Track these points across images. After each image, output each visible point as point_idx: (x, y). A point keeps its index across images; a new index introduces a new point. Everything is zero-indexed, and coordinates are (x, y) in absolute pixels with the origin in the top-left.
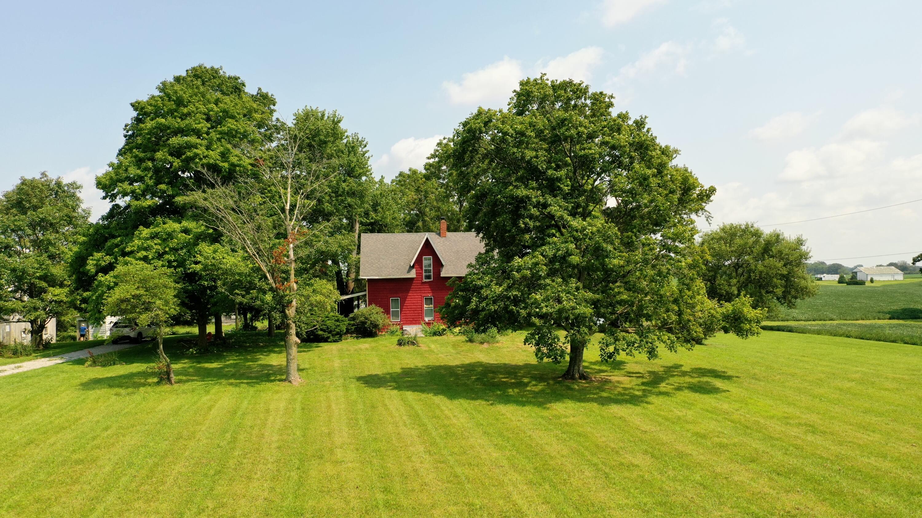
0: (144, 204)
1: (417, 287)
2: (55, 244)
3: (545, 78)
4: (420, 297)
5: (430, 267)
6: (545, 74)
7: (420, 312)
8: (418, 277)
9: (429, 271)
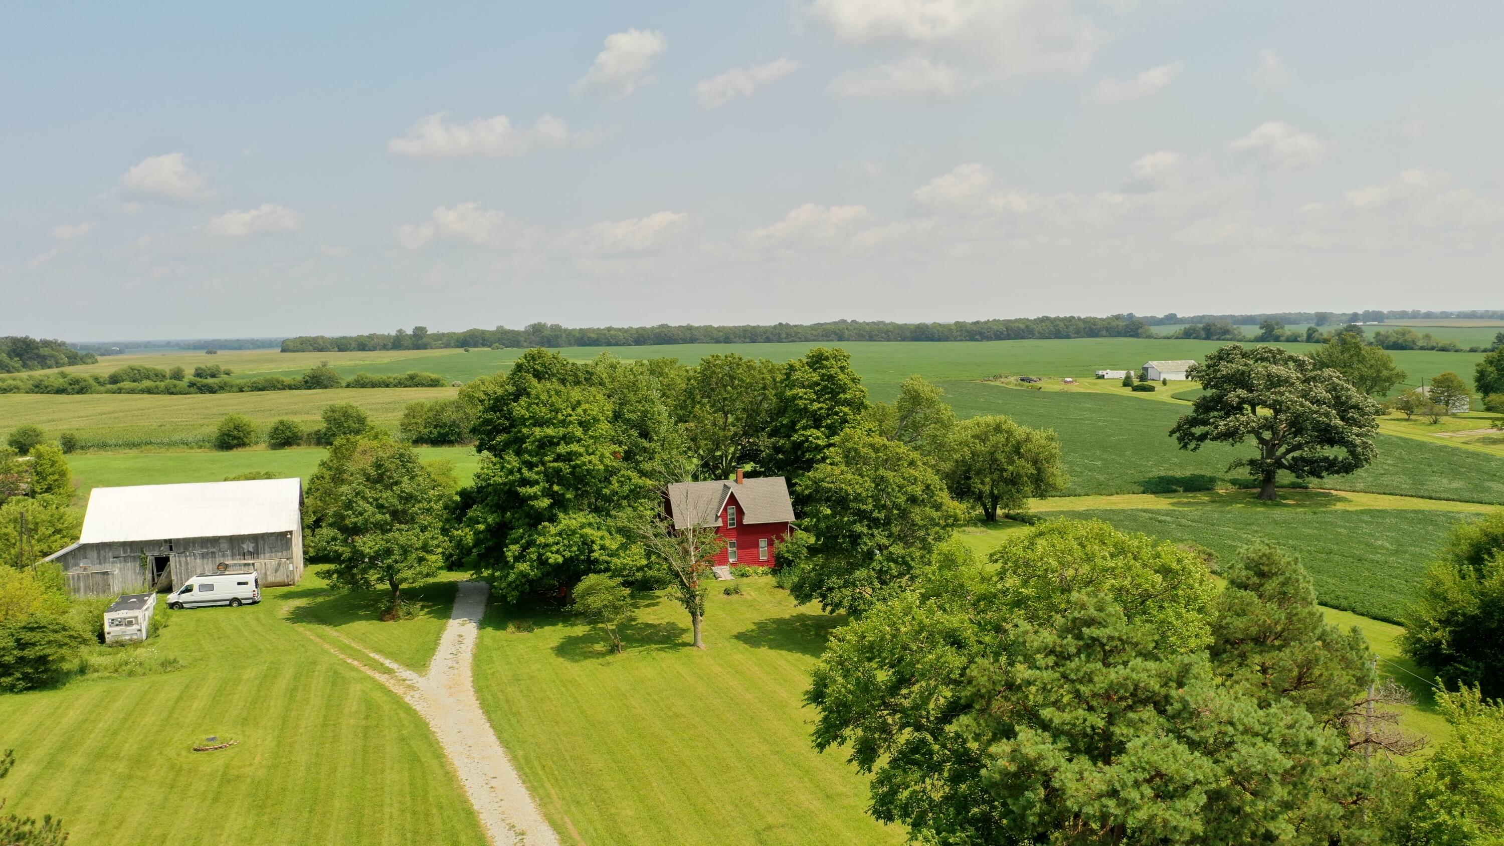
1: (723, 533)
4: (726, 542)
5: (734, 516)
7: (726, 554)
8: (725, 525)
9: (733, 519)
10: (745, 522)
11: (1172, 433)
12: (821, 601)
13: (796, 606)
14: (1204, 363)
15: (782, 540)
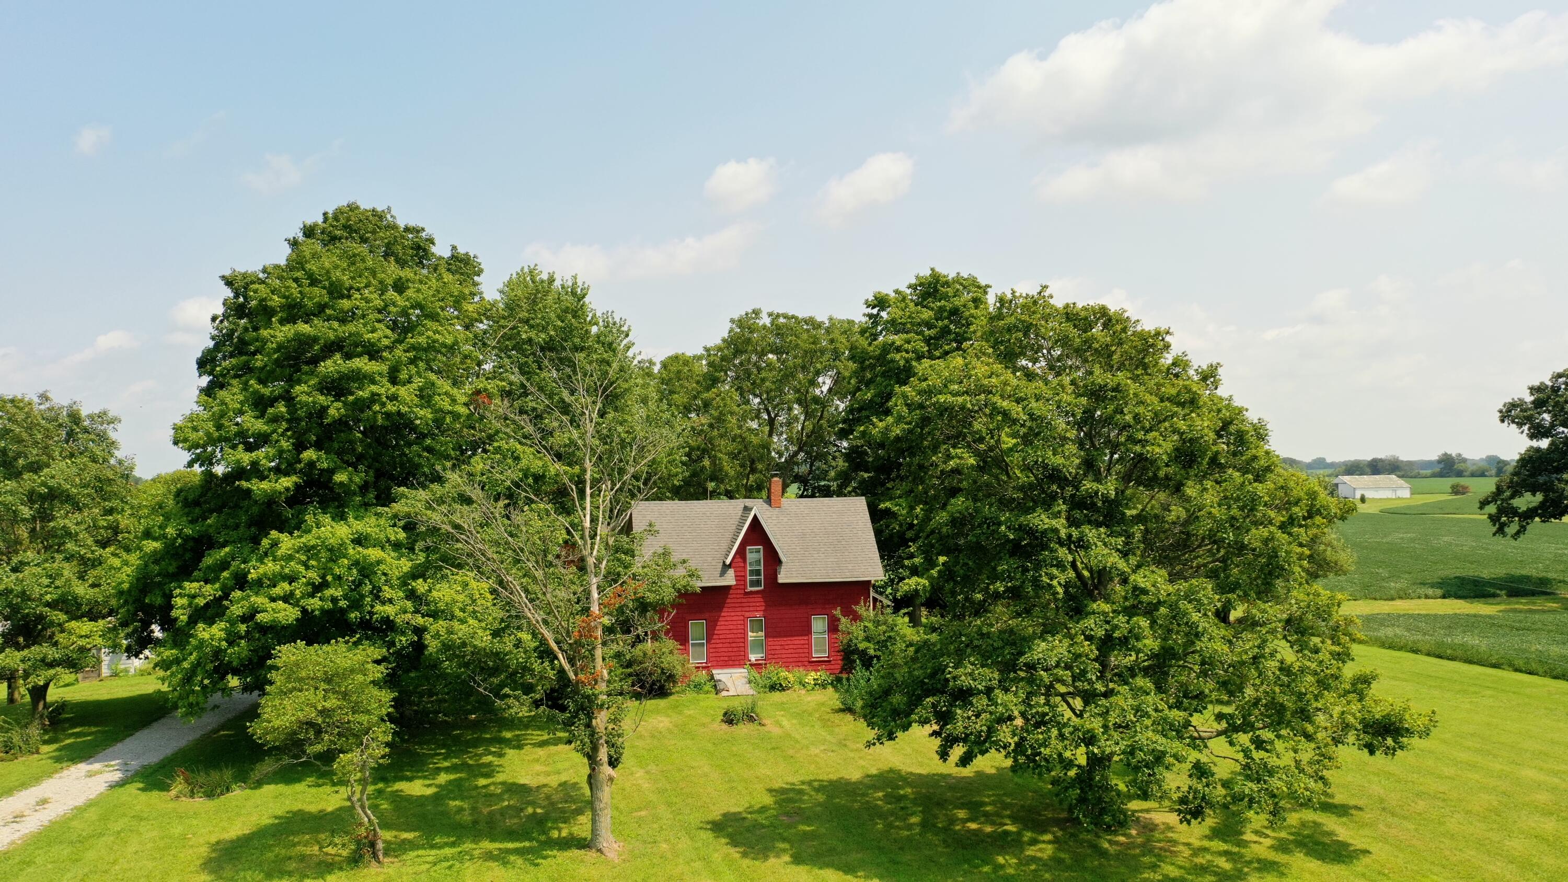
0: (278, 487)
1: (736, 601)
2: (77, 534)
3: (1046, 294)
4: (742, 618)
5: (760, 565)
6: (1046, 287)
7: (742, 645)
8: (739, 583)
9: (758, 573)
10: (783, 578)
11: (1483, 504)
12: (935, 734)
13: (869, 744)
14: (1529, 399)
15: (856, 617)
